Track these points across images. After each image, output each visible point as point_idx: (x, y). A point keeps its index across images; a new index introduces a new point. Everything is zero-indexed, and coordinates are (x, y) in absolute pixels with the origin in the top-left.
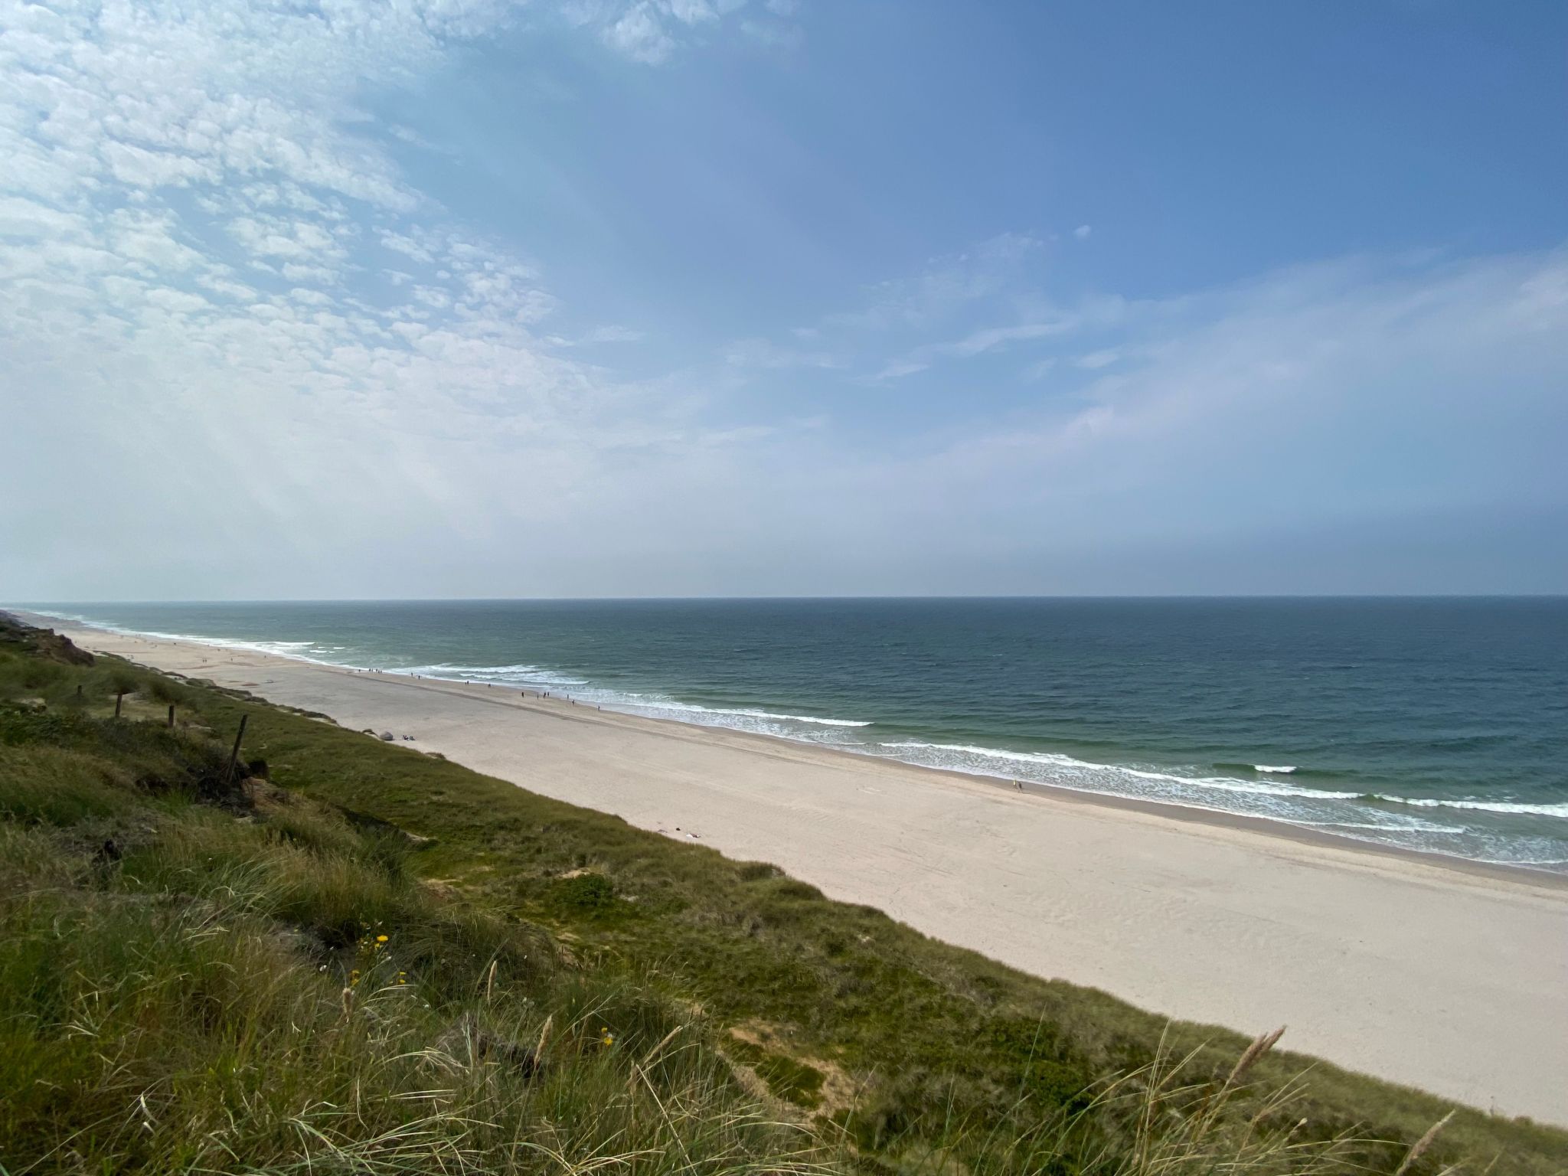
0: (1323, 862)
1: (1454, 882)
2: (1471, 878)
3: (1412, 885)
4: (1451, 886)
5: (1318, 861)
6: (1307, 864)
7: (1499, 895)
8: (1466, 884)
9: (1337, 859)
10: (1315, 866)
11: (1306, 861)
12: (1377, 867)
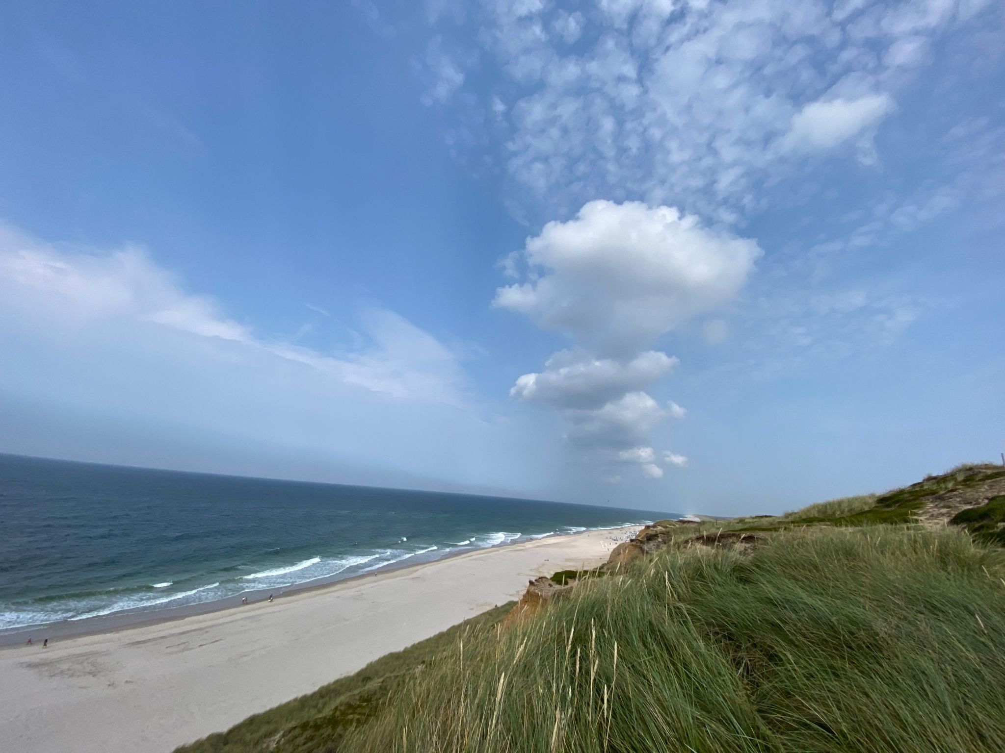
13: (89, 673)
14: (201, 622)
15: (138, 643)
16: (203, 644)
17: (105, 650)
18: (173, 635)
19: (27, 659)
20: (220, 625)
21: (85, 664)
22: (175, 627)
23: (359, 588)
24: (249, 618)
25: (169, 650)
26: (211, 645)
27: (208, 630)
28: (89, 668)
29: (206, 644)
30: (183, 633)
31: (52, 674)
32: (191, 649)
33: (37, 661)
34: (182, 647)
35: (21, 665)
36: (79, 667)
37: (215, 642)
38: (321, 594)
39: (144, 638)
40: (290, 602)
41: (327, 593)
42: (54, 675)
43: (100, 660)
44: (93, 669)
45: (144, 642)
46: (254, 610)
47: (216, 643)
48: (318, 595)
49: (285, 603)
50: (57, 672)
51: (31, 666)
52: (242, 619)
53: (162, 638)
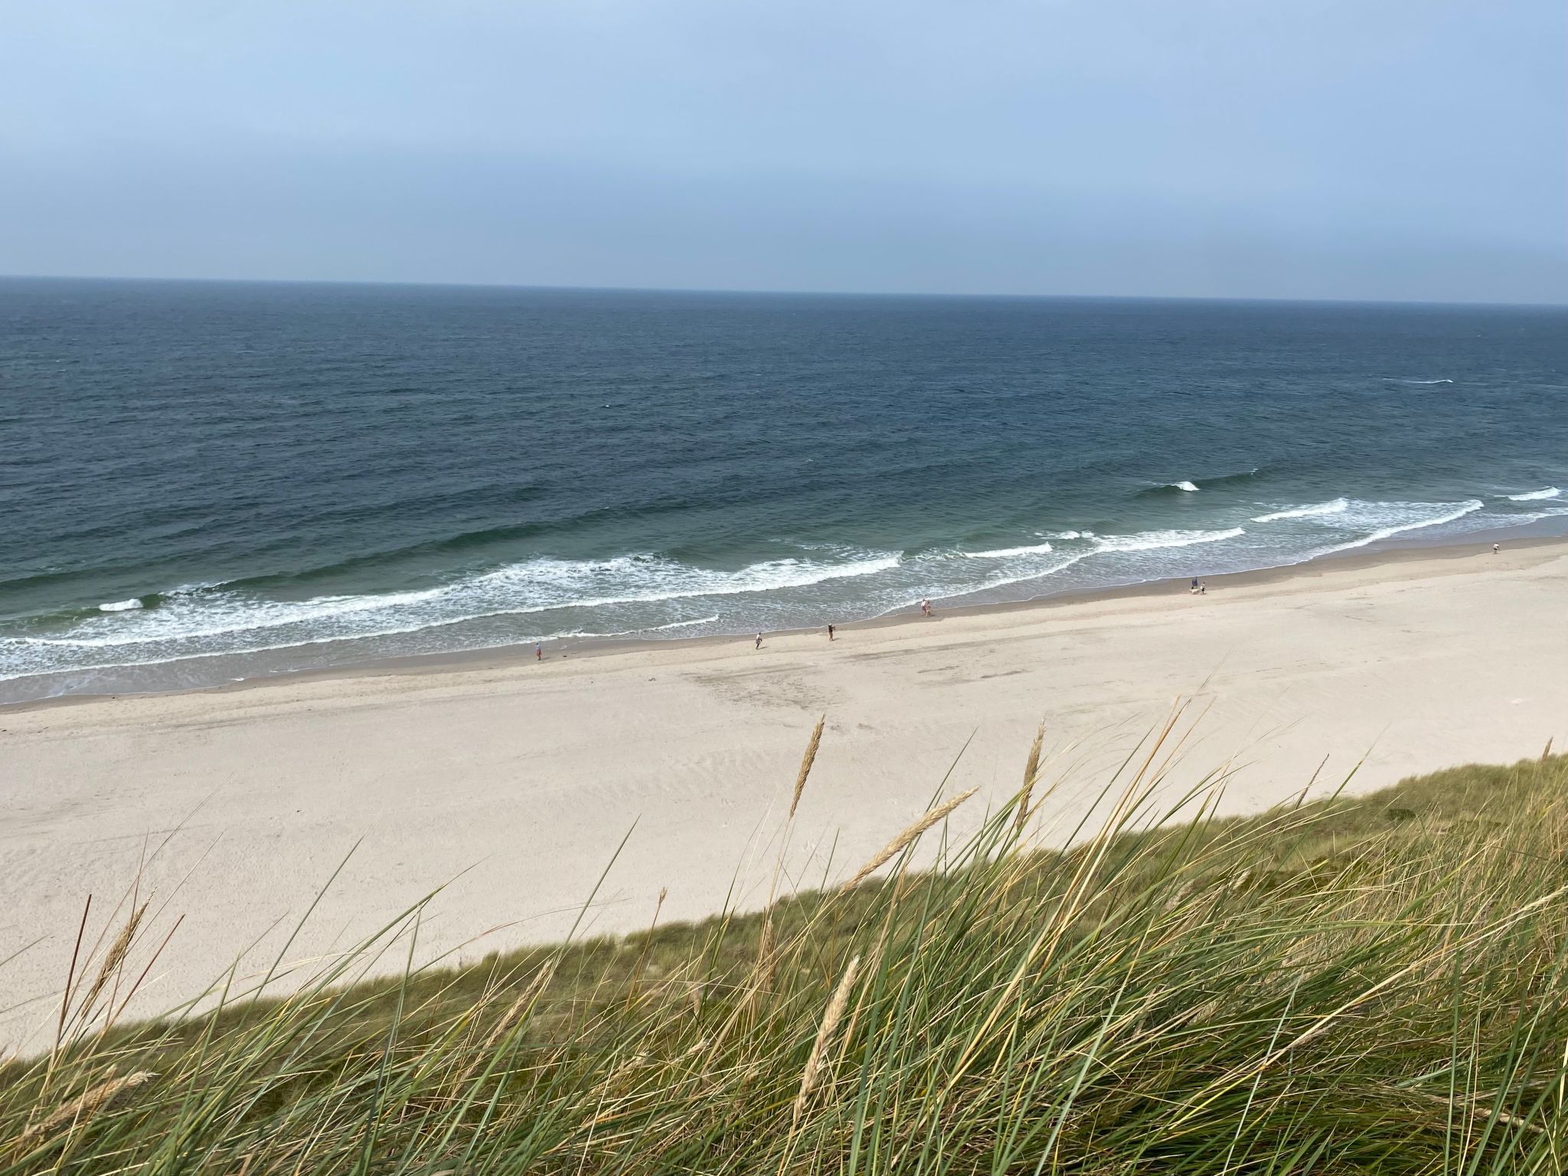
0: (241, 713)
1: (403, 690)
2: (423, 680)
3: (354, 709)
4: (402, 697)
5: (235, 713)
6: (221, 723)
7: (453, 691)
8: (415, 689)
9: (262, 703)
10: (232, 722)
11: (219, 718)
12: (312, 699)
13: (795, 702)
14: (976, 629)
15: (867, 656)
16: (989, 674)
17: (811, 663)
18: (928, 649)
19: (691, 668)
20: (1017, 639)
21: (784, 685)
22: (927, 634)
23: (1361, 590)
24: (1079, 632)
25: (925, 677)
26: (1006, 677)
27: (992, 646)
28: (792, 694)
29: (995, 675)
30: (946, 648)
31: (736, 697)
32: (968, 681)
33: (708, 672)
34: (949, 673)
35: (686, 676)
36: (775, 689)
37: (1012, 673)
38: (1251, 597)
39: (872, 649)
40: (1171, 608)
41: (1269, 595)
42: (740, 699)
43: (809, 681)
44: (801, 695)
45: (877, 656)
46: (1084, 616)
47: (1015, 675)
48: (1243, 597)
49: (1159, 610)
50: (743, 694)
51: (702, 680)
52: (1061, 633)
53: (907, 652)
